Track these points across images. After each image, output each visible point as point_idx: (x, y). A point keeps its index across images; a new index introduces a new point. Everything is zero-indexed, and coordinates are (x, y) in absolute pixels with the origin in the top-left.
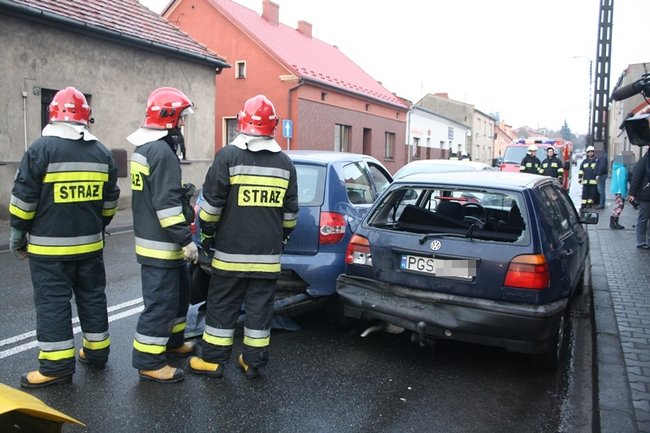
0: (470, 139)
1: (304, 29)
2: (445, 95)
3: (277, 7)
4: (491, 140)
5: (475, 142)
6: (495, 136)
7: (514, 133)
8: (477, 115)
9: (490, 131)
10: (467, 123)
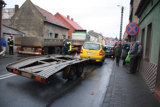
0: (98, 40)
1: (72, 19)
2: (93, 31)
3: (69, 16)
4: (102, 40)
5: (99, 41)
6: (103, 40)
7: (106, 39)
8: (99, 35)
9: (101, 39)
10: (98, 37)
